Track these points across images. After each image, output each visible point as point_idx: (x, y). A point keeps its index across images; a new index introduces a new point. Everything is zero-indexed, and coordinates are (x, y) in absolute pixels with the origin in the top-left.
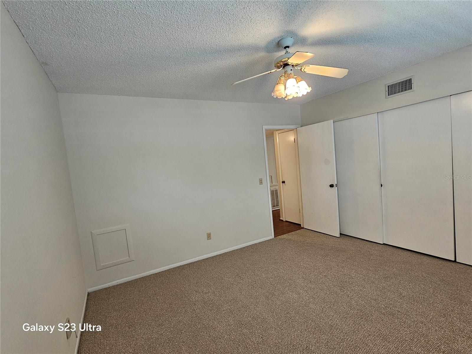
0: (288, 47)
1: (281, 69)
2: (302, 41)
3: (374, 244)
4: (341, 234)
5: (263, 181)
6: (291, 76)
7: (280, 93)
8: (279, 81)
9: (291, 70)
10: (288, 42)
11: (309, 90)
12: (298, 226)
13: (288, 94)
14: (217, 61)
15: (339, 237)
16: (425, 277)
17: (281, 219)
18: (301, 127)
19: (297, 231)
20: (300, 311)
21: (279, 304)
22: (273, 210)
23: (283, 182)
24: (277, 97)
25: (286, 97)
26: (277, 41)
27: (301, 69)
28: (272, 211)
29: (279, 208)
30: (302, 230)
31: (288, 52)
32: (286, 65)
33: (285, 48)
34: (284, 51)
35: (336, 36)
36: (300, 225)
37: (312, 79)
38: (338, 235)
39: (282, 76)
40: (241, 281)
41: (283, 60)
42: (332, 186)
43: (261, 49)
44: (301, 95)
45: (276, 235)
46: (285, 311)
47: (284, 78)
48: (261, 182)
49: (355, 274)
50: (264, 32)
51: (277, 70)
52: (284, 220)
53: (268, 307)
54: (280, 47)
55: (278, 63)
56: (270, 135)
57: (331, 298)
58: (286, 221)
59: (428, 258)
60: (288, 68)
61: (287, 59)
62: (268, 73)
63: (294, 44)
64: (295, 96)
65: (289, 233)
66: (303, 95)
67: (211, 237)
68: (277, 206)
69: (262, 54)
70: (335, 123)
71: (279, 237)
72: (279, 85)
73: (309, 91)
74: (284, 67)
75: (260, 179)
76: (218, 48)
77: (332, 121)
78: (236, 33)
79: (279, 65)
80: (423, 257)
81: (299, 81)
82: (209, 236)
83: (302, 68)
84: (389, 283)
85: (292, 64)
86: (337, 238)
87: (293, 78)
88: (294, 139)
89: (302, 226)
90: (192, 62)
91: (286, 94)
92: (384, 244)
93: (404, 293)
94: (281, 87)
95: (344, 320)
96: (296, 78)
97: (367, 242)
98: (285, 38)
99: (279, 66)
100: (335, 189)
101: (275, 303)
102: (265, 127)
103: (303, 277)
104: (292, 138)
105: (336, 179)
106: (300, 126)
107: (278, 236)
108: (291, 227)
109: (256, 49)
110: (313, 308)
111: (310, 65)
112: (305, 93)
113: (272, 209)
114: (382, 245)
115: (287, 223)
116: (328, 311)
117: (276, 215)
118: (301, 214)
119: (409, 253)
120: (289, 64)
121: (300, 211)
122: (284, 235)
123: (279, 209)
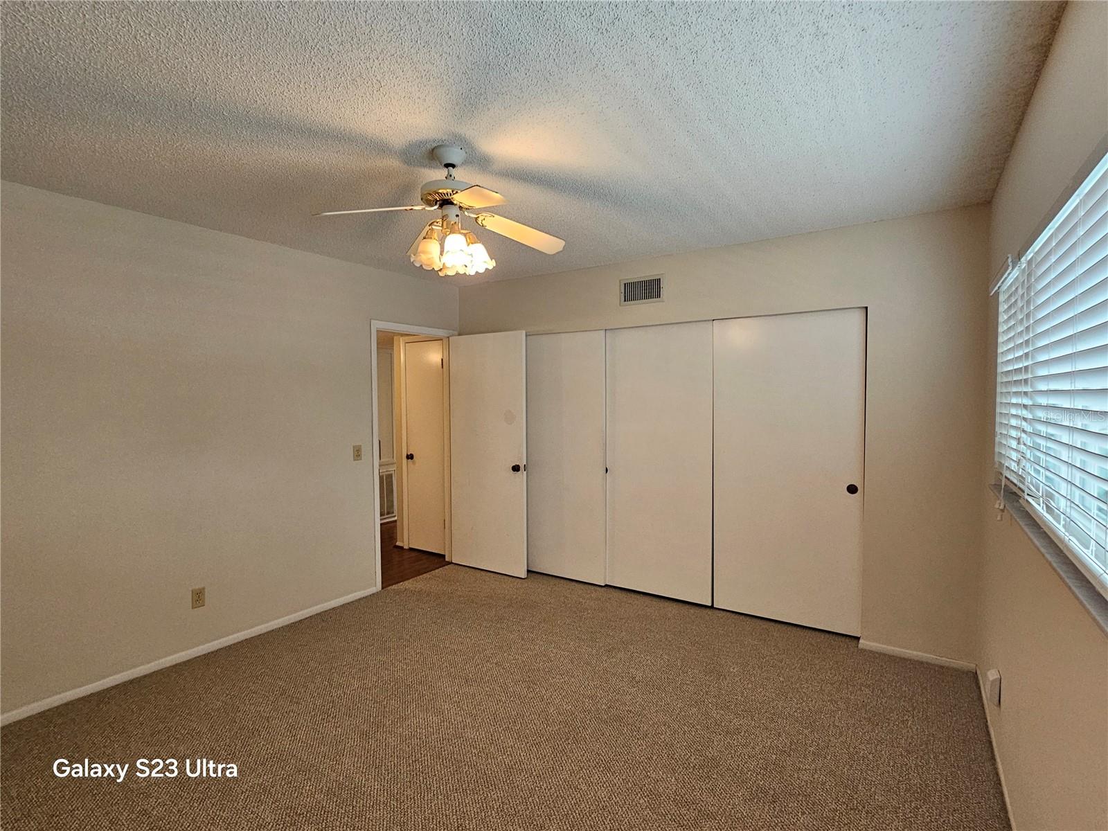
0: (453, 166)
1: (436, 207)
2: (481, 162)
3: (590, 586)
4: (529, 571)
5: (363, 450)
6: (456, 227)
7: (429, 259)
8: (429, 233)
9: (457, 216)
10: (455, 155)
11: (491, 264)
12: (438, 560)
13: (447, 265)
14: (276, 147)
15: (524, 579)
16: (670, 642)
17: (398, 544)
18: (459, 335)
19: (437, 571)
20: (444, 751)
21: (393, 744)
22: (383, 522)
23: (410, 457)
24: (421, 266)
25: (441, 270)
26: (429, 147)
27: (476, 219)
28: (381, 524)
29: (396, 518)
30: (446, 567)
31: (453, 177)
32: (446, 202)
33: (447, 166)
34: (445, 172)
35: (545, 171)
36: (443, 556)
37: (496, 244)
38: (523, 574)
39: (435, 223)
40: (294, 707)
41: (440, 191)
42: (516, 468)
43: (390, 152)
44: (473, 273)
45: (387, 580)
46: (409, 757)
47: (441, 228)
48: (358, 453)
49: (555, 651)
50: (403, 120)
51: (426, 208)
52: (406, 547)
53: (367, 758)
54: (434, 159)
55: (430, 194)
56: (386, 342)
57: (509, 709)
58: (411, 549)
59: (675, 605)
60: (452, 211)
61: (450, 191)
62: (406, 210)
63: (465, 163)
64: (461, 272)
65: (418, 577)
66: (477, 272)
67: (204, 602)
68: (388, 513)
69: (394, 163)
70: (529, 337)
71: (394, 587)
72: (429, 240)
73: (491, 268)
74: (441, 206)
75: (356, 446)
76: (284, 118)
77: (524, 332)
78: (339, 103)
79: (430, 198)
80: (667, 604)
81: (472, 243)
82: (198, 597)
83: (478, 217)
84: (614, 660)
85: (461, 205)
86: (521, 580)
87: (460, 233)
88: (442, 360)
89: (447, 560)
90: (201, 131)
91: (444, 264)
92: (606, 586)
93: (639, 677)
94: (432, 247)
95: (535, 750)
96: (465, 235)
97: (576, 585)
98: (448, 146)
99: (430, 200)
100: (522, 475)
101: (384, 744)
102: (377, 325)
103: (450, 674)
104: (434, 356)
105: (525, 455)
106: (456, 333)
107: (389, 585)
108: (421, 562)
109: (381, 148)
110: (471, 738)
111: (496, 216)
112: (482, 270)
113: (381, 520)
114: (603, 589)
115: (413, 554)
116: (502, 738)
117: (389, 533)
118: (447, 530)
119: (647, 600)
120: (455, 202)
121: (446, 525)
122: (406, 582)
123: (395, 521)
